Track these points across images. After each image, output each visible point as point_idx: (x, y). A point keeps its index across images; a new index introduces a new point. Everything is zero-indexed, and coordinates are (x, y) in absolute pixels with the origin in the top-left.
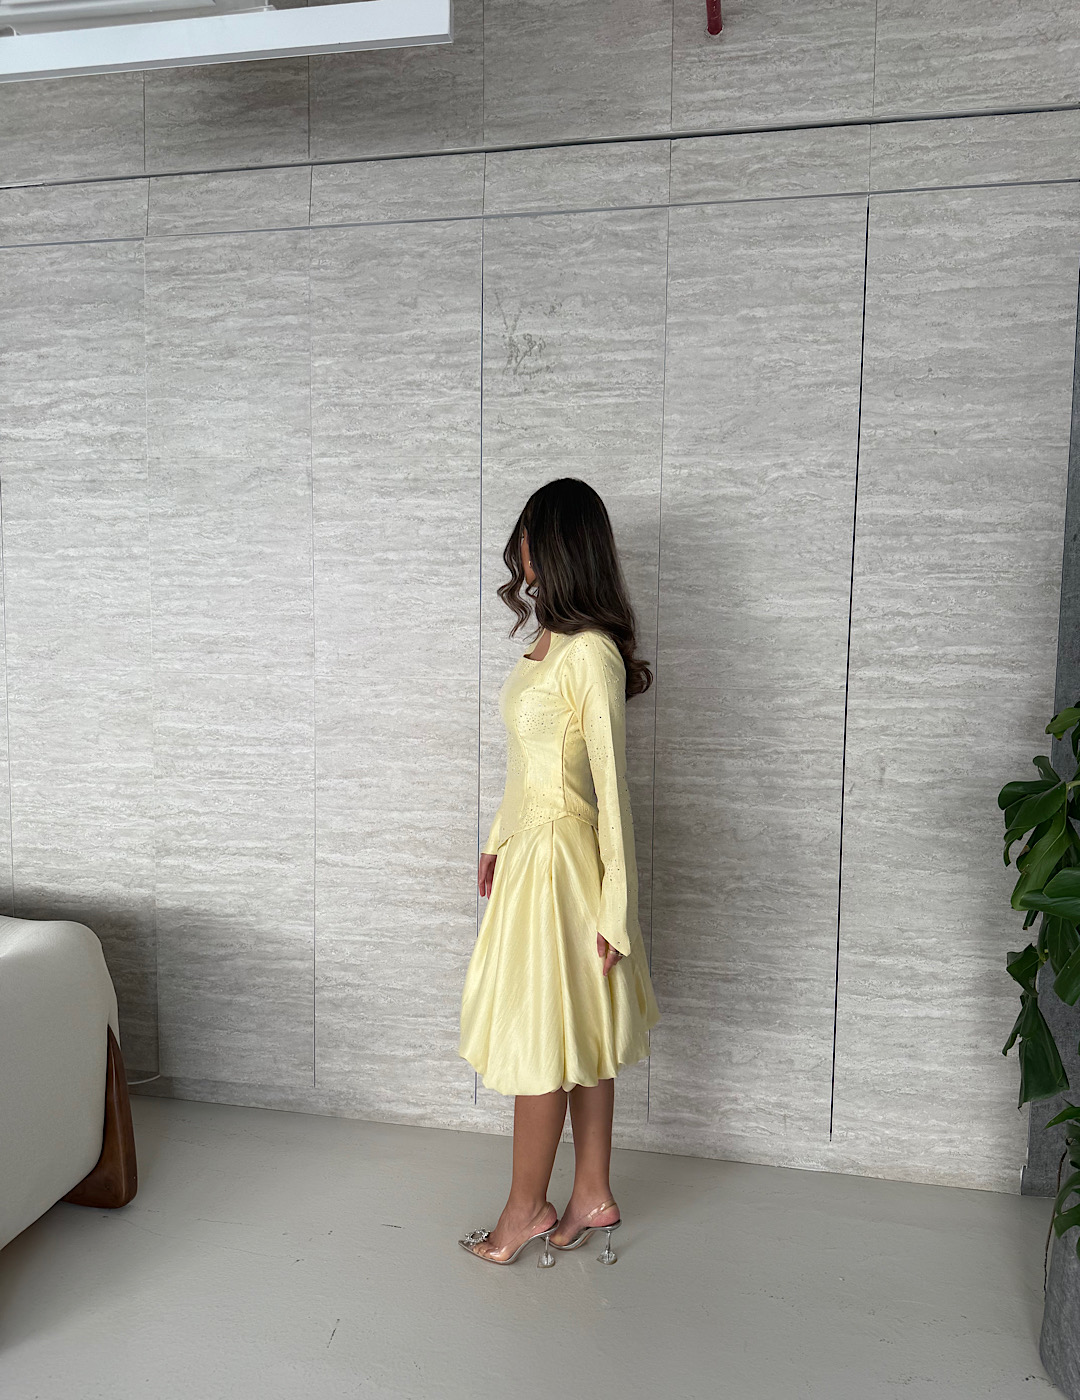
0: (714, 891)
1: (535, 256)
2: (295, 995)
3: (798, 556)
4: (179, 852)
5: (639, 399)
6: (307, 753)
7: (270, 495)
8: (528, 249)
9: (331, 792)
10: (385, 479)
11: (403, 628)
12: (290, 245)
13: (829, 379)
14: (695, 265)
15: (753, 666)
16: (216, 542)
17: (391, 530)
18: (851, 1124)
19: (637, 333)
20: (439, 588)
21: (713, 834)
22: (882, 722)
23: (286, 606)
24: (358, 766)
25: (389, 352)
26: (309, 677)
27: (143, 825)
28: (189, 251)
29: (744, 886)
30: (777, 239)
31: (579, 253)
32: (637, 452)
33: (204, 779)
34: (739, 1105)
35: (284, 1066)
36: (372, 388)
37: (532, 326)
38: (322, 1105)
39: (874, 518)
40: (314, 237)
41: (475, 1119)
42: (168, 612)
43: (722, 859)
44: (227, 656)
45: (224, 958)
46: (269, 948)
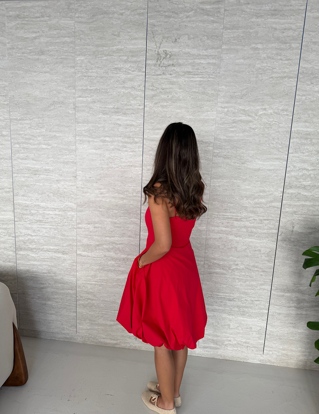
0: (227, 269)
1: (169, 17)
2: (69, 302)
3: (268, 145)
4: (25, 249)
5: (209, 79)
6: (74, 214)
7: (58, 112)
8: (167, 14)
9: (83, 229)
10: (105, 108)
11: (112, 168)
12: (66, 7)
13: (285, 75)
14: (235, 25)
15: (247, 187)
16: (37, 131)
17: (107, 128)
18: (271, 349)
19: (210, 52)
20: (126, 152)
21: (228, 248)
22: (295, 209)
23: (65, 157)
24: (94, 220)
25: (108, 55)
26: (74, 185)
27: (10, 239)
28: (24, 8)
29: (238, 267)
30: (269, 15)
31: (187, 17)
32: (207, 101)
33: (34, 223)
34: (231, 342)
35: (65, 327)
36: (100, 70)
37: (167, 47)
38: (79, 340)
39: (298, 131)
40: (76, 4)
41: (135, 345)
42: (18, 158)
43: (231, 258)
44: (42, 176)
45: (43, 288)
46: (60, 285)
